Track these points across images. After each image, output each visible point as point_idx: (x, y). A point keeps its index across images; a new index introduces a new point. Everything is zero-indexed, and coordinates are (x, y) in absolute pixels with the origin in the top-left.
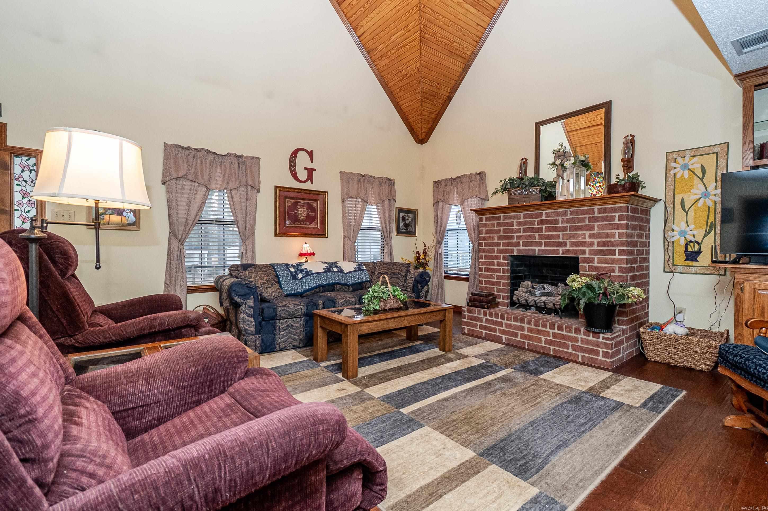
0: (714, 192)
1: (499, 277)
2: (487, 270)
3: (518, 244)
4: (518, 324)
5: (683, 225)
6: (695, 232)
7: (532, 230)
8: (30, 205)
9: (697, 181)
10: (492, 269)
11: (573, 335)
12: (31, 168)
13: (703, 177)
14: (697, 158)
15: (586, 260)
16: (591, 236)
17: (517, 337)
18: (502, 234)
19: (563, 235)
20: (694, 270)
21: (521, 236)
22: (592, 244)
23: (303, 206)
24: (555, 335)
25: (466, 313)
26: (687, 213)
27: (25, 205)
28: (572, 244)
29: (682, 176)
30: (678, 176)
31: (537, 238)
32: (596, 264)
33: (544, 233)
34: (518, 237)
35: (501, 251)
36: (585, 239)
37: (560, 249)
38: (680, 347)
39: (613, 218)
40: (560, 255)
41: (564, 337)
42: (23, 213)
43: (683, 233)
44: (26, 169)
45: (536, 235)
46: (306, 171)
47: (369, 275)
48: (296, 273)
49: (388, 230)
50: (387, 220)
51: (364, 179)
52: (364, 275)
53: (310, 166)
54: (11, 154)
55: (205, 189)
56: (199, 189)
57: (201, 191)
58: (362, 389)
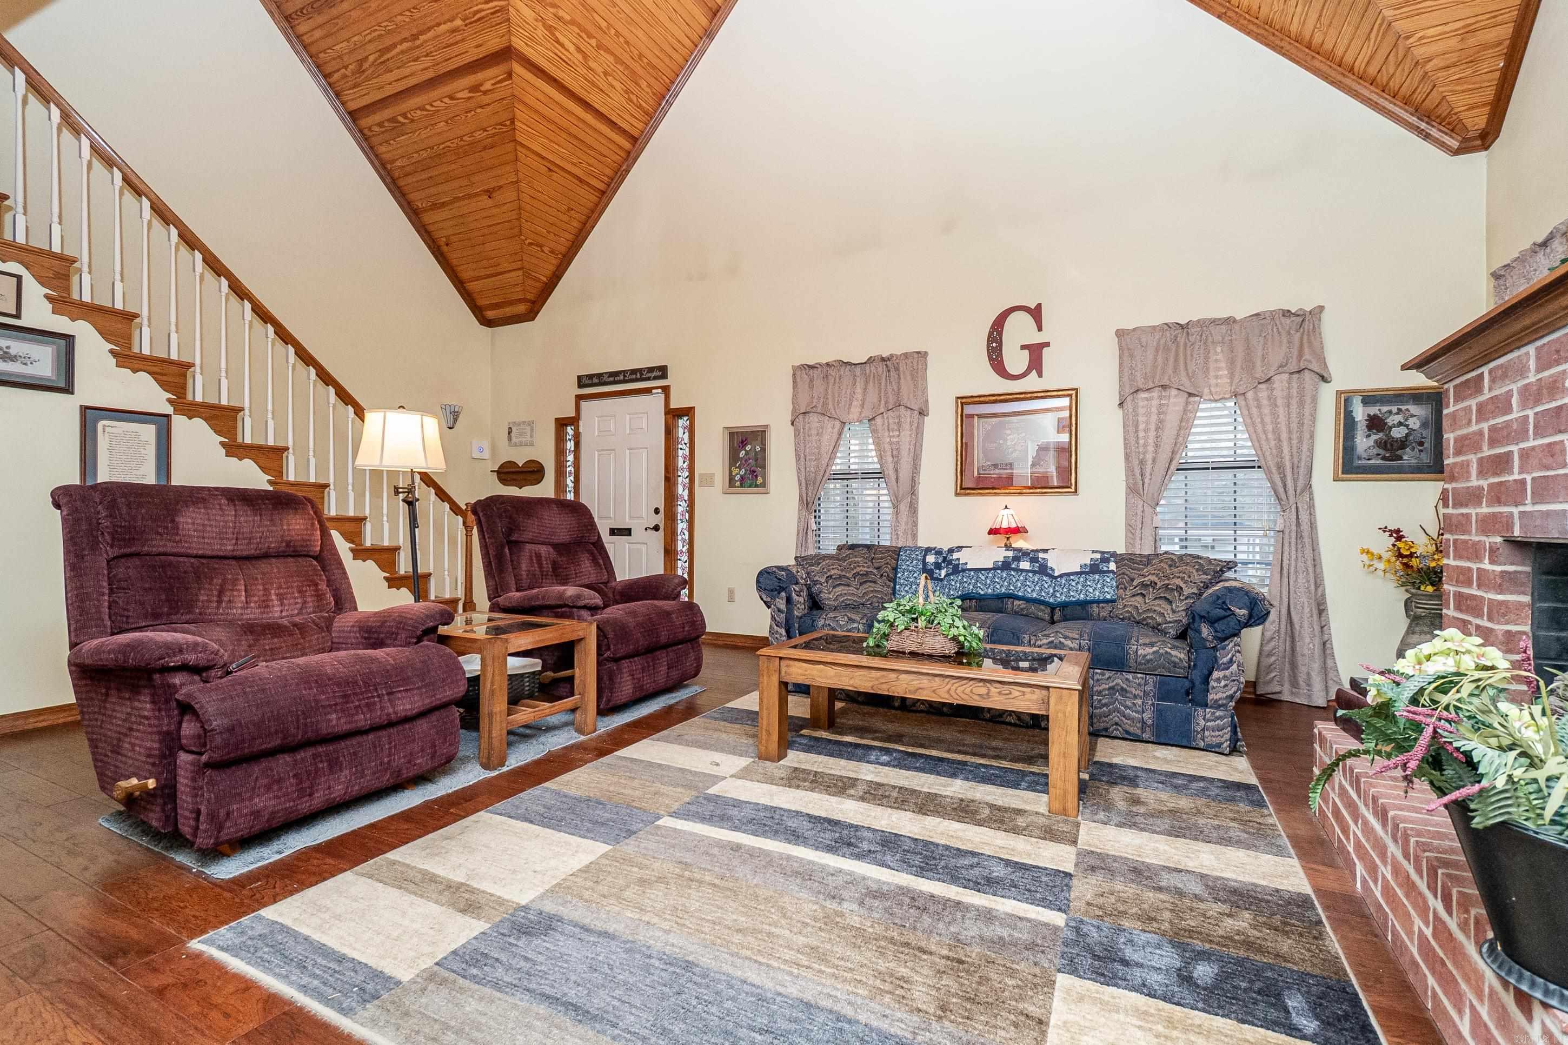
23: (1018, 429)
46: (1026, 352)
47: (1117, 587)
48: (938, 566)
49: (1288, 465)
50: (1284, 436)
51: (1188, 334)
52: (1099, 586)
53: (1036, 338)
54: (674, 416)
55: (838, 424)
56: (830, 425)
57: (833, 427)
58: (732, 776)
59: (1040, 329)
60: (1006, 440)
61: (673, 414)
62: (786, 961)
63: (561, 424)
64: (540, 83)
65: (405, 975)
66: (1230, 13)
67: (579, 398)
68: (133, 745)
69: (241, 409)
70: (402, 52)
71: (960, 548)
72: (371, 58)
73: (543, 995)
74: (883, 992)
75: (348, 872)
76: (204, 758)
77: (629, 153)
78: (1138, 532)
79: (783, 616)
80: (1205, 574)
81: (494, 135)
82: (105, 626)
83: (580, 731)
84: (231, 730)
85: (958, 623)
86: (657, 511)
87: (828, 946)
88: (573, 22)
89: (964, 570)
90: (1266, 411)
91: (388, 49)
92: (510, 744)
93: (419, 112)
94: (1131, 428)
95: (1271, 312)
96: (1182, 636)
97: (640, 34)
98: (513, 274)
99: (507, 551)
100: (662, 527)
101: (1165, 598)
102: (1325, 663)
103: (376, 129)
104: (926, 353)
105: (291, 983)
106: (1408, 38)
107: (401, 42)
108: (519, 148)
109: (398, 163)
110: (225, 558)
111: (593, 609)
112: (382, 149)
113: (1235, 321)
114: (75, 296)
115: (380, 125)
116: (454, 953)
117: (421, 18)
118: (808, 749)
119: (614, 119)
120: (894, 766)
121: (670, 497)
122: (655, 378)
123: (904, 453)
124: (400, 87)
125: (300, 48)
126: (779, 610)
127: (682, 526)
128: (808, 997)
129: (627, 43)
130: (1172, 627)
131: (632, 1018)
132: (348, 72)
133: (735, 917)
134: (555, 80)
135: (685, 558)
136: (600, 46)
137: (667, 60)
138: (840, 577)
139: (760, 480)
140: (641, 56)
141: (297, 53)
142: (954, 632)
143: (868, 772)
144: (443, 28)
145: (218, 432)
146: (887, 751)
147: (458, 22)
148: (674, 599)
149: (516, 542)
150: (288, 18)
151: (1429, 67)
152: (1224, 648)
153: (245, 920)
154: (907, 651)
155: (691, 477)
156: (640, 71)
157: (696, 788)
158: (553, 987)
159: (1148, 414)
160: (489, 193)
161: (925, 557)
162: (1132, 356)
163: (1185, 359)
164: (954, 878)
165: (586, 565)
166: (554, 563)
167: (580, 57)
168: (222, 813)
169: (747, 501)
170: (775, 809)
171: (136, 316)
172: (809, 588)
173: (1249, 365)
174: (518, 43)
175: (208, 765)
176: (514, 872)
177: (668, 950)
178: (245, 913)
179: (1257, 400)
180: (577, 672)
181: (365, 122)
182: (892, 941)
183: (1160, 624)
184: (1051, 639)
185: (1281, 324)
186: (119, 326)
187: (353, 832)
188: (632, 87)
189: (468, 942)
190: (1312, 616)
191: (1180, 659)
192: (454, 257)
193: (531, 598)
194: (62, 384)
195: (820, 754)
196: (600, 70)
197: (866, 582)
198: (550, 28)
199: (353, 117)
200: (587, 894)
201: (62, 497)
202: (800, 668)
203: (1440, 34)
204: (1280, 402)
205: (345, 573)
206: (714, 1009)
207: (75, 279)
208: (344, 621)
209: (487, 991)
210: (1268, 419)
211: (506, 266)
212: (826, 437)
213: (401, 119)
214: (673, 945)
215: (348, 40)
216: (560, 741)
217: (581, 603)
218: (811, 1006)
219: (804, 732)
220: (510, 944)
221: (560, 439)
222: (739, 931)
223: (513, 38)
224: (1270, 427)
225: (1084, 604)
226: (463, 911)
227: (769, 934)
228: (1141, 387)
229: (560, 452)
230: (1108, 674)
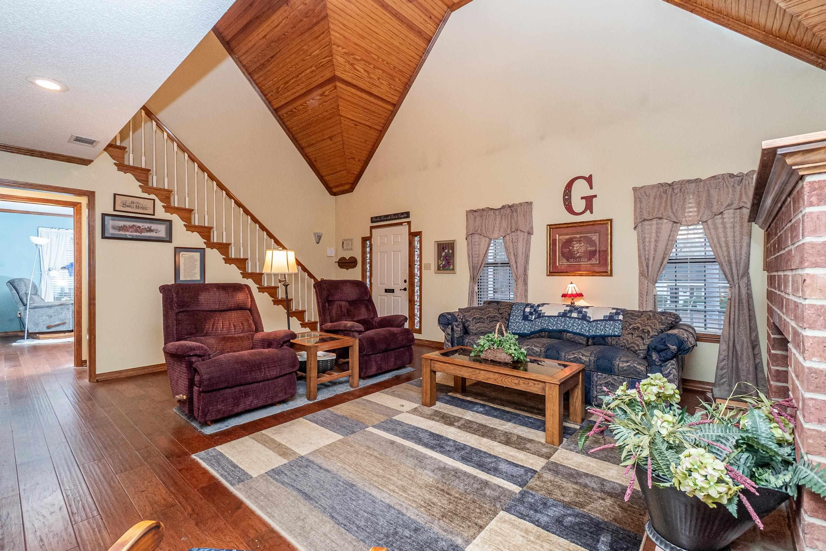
23: (580, 241)
46: (584, 200)
47: (622, 329)
48: (531, 313)
49: (733, 261)
50: (731, 245)
51: (673, 188)
52: (612, 327)
53: (589, 193)
54: (413, 236)
55: (488, 239)
56: (484, 240)
57: (485, 241)
58: (407, 412)
59: (591, 188)
60: (573, 247)
61: (413, 235)
62: (390, 490)
63: (365, 240)
64: (349, 88)
65: (254, 476)
66: (697, 9)
67: (372, 228)
68: (181, 382)
69: (231, 244)
70: (293, 83)
71: (543, 304)
72: (282, 86)
73: (297, 488)
74: (422, 506)
75: (247, 437)
76: (201, 389)
77: (392, 112)
78: (645, 297)
79: (450, 337)
80: (663, 325)
81: (330, 114)
82: (174, 338)
83: (351, 386)
84: (209, 379)
85: (513, 348)
86: (405, 281)
87: (409, 486)
88: (362, 60)
89: (543, 317)
90: (721, 230)
91: (287, 82)
92: (318, 389)
93: (301, 107)
94: (642, 241)
95: (723, 175)
96: (645, 358)
97: (394, 58)
98: (342, 172)
99: (327, 304)
100: (408, 289)
101: (641, 337)
102: (756, 374)
103: (285, 115)
104: (531, 203)
105: (218, 473)
106: (798, 16)
107: (292, 79)
108: (342, 118)
109: (294, 129)
110: (216, 311)
111: (360, 332)
112: (288, 123)
113: (701, 180)
114: (172, 205)
115: (286, 113)
116: (273, 470)
117: (299, 68)
118: (447, 402)
119: (384, 98)
120: (483, 414)
121: (412, 275)
122: (404, 218)
123: (520, 253)
124: (293, 97)
125: (255, 85)
126: (448, 334)
127: (417, 289)
128: (392, 504)
129: (387, 63)
130: (642, 353)
131: (324, 501)
132: (273, 93)
133: (378, 470)
134: (356, 86)
135: (418, 304)
136: (375, 67)
137: (407, 67)
138: (480, 318)
139: (451, 267)
140: (394, 68)
141: (254, 87)
142: (510, 351)
143: (469, 415)
144: (308, 71)
145: (222, 254)
146: (483, 406)
147: (314, 68)
148: (400, 327)
149: (331, 301)
150: (250, 74)
151: (815, 29)
152: (666, 366)
153: (210, 450)
154: (489, 359)
155: (421, 265)
156: (395, 74)
157: (388, 415)
158: (301, 486)
159: (650, 233)
160: (331, 138)
161: (525, 308)
162: (641, 202)
163: (671, 203)
164: (480, 466)
165: (363, 310)
166: (348, 310)
167: (366, 74)
168: (206, 411)
169: (445, 277)
170: (417, 428)
171: (193, 210)
172: (464, 324)
173: (709, 204)
174: (338, 74)
175: (203, 392)
176: (303, 443)
177: (347, 479)
178: (211, 447)
179: (714, 224)
180: (350, 360)
181: (280, 113)
182: (437, 488)
183: (636, 351)
184: (575, 356)
185: (728, 181)
186: (187, 215)
187: (254, 421)
188: (391, 82)
189: (279, 467)
190: (748, 348)
191: (641, 370)
192: (318, 165)
193: (335, 326)
194: (168, 239)
195: (451, 405)
196: (376, 78)
197: (492, 321)
198: (352, 65)
199: (276, 111)
200: (326, 455)
201: (164, 289)
202: (439, 365)
203: (818, 12)
204: (728, 225)
205: (260, 316)
206: (354, 503)
207: (172, 198)
208: (258, 336)
209: (279, 484)
210: (722, 235)
211: (339, 169)
212: (482, 246)
213: (294, 110)
214: (350, 478)
215: (272, 80)
216: (342, 390)
217: (353, 330)
218: (391, 507)
219: (450, 394)
220: (292, 469)
221: (364, 247)
222: (377, 476)
223: (336, 72)
224: (723, 239)
225: (604, 337)
226: (281, 455)
227: (389, 479)
228: (646, 218)
229: (364, 253)
230: (604, 375)
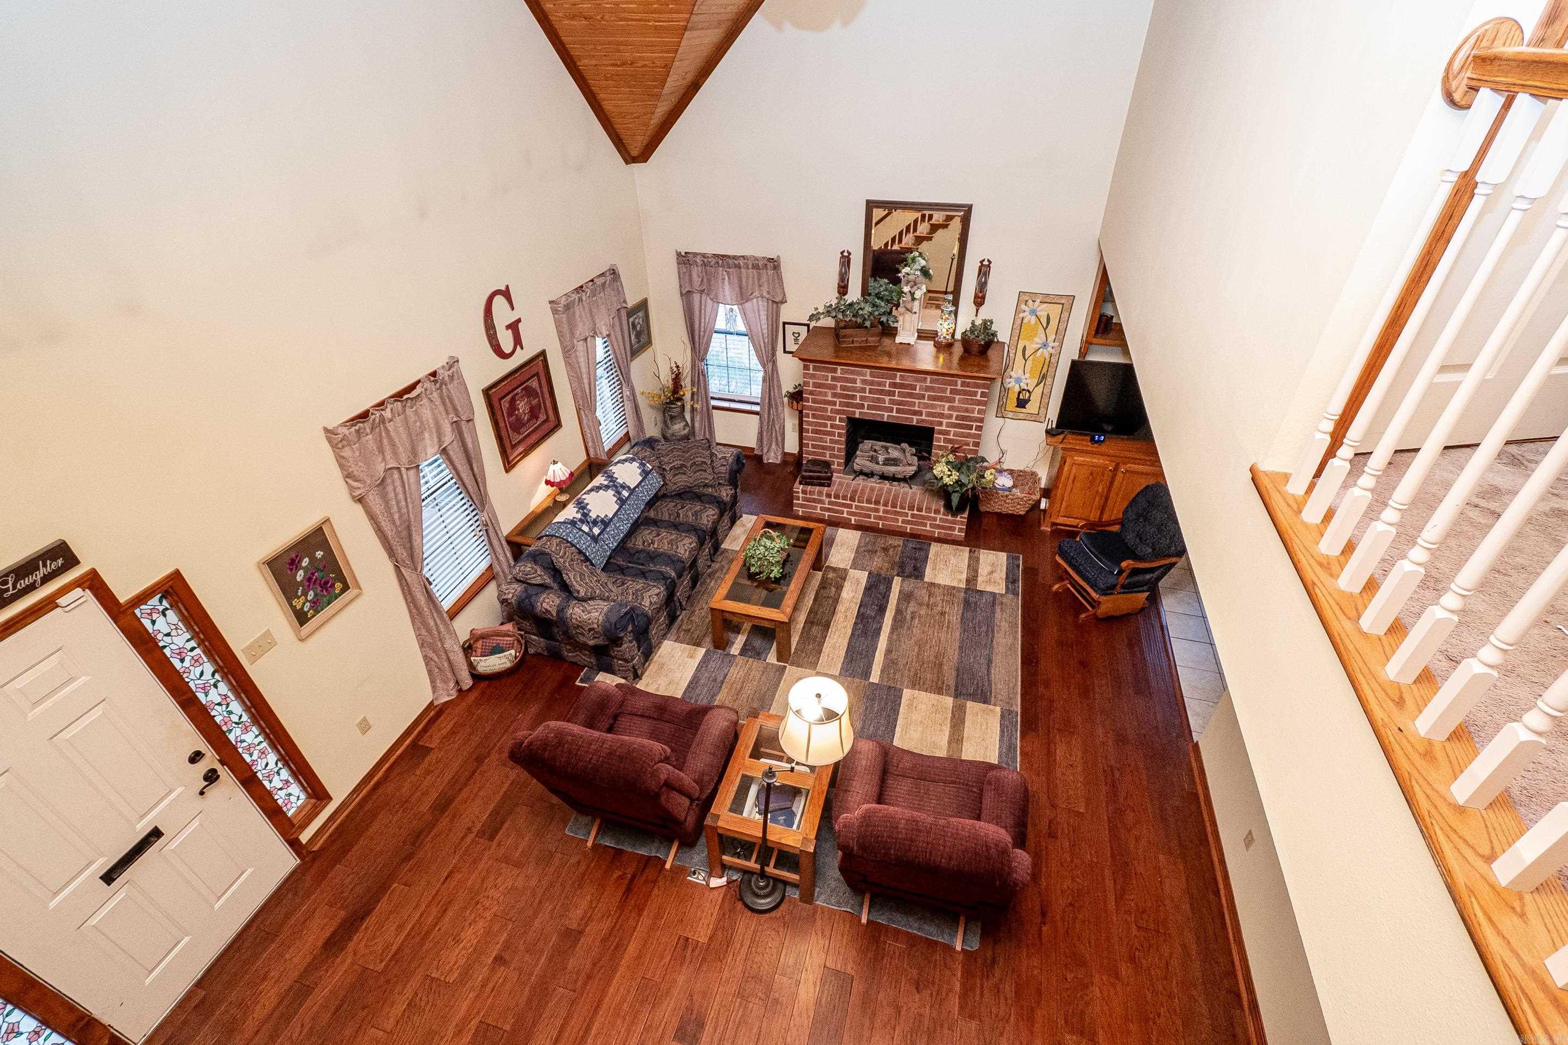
0: (1052, 344)
1: (832, 441)
2: (816, 432)
3: (862, 406)
4: (872, 506)
5: (1021, 371)
6: (1029, 381)
7: (882, 392)
8: (197, 664)
9: (1041, 330)
10: (822, 431)
11: (932, 515)
12: (161, 608)
13: (1047, 327)
14: (1045, 305)
15: (940, 432)
16: (950, 408)
17: (870, 518)
18: (839, 391)
19: (919, 403)
20: (1021, 416)
21: (866, 397)
22: (950, 417)
23: (522, 397)
24: (913, 516)
25: (801, 495)
26: (1026, 361)
27: (192, 668)
28: (928, 414)
29: (1029, 321)
30: (1025, 321)
31: (887, 402)
32: (951, 437)
33: (896, 398)
34: (862, 398)
35: (838, 412)
36: (943, 410)
37: (915, 418)
38: (1010, 501)
39: (975, 394)
40: (914, 423)
41: (923, 517)
42: (197, 682)
43: (1018, 380)
44: (155, 616)
45: (887, 398)
46: (510, 331)
59: (512, 308)
60: (519, 410)
86: (195, 758)
89: (611, 520)
122: (48, 579)
139: (338, 587)
161: (580, 530)
